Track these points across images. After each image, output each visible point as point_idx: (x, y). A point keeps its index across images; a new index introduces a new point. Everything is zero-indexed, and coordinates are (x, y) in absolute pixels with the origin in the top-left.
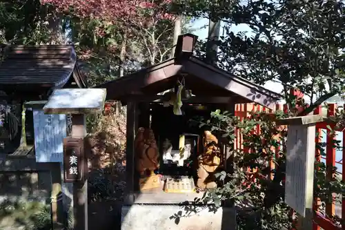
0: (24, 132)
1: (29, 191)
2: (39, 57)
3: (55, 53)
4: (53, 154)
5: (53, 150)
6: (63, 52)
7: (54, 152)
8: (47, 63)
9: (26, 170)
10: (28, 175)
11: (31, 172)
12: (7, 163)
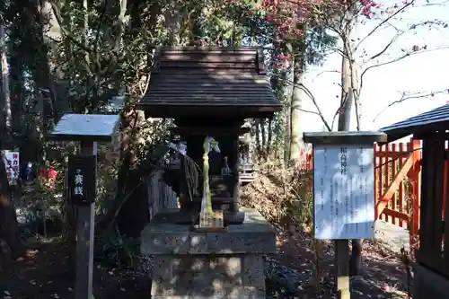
0: (207, 189)
1: (224, 288)
2: (210, 65)
3: (233, 59)
4: (346, 225)
5: (349, 217)
6: (247, 58)
7: (350, 221)
8: (222, 75)
9: (222, 252)
10: (224, 260)
11: (229, 256)
12: (195, 240)
